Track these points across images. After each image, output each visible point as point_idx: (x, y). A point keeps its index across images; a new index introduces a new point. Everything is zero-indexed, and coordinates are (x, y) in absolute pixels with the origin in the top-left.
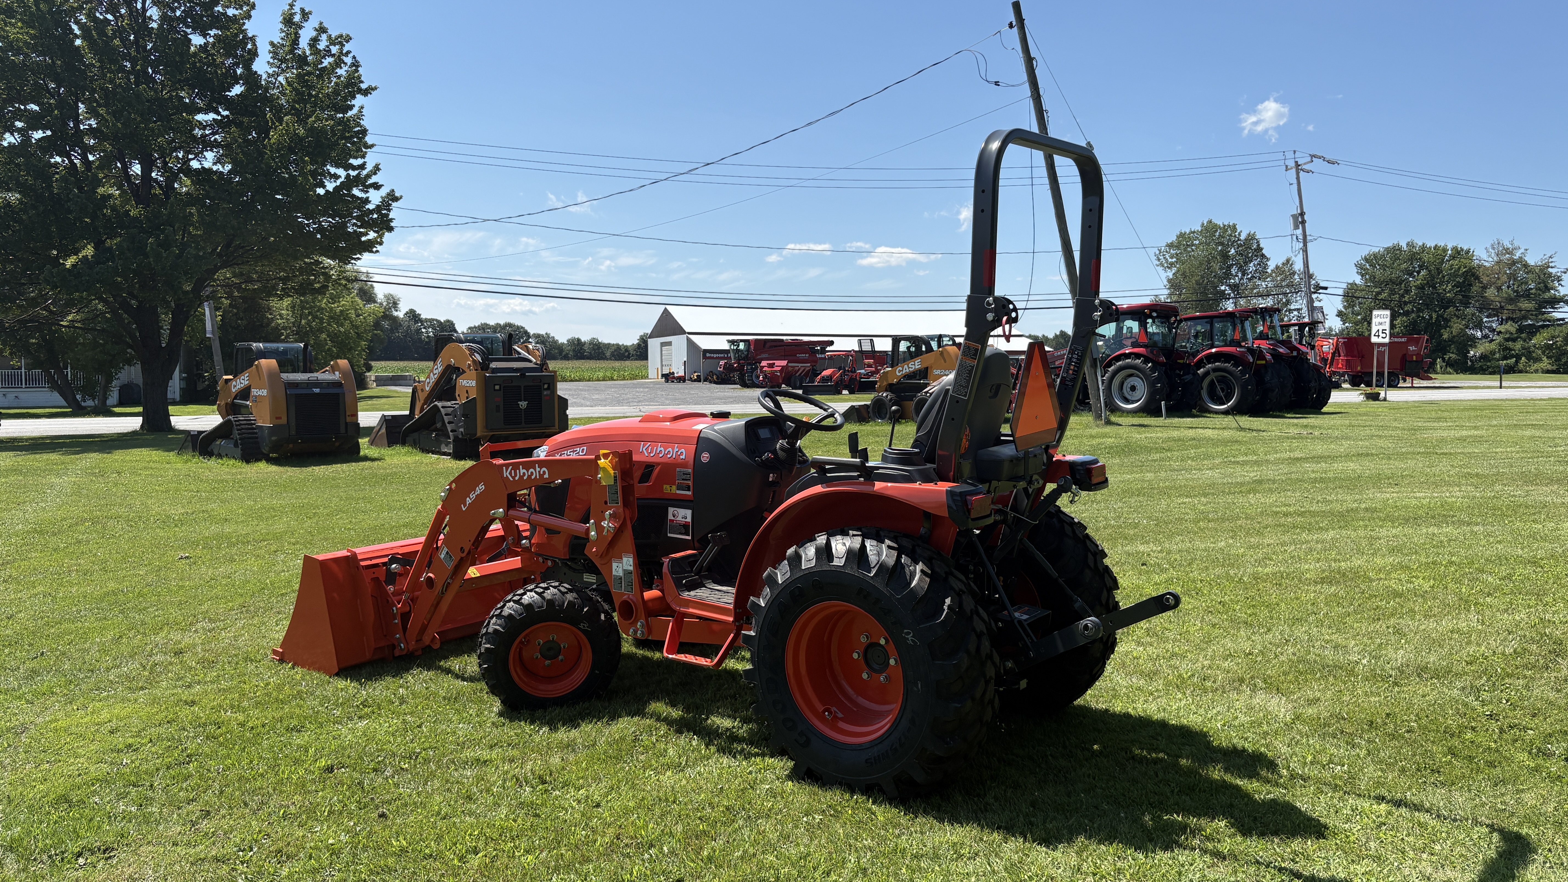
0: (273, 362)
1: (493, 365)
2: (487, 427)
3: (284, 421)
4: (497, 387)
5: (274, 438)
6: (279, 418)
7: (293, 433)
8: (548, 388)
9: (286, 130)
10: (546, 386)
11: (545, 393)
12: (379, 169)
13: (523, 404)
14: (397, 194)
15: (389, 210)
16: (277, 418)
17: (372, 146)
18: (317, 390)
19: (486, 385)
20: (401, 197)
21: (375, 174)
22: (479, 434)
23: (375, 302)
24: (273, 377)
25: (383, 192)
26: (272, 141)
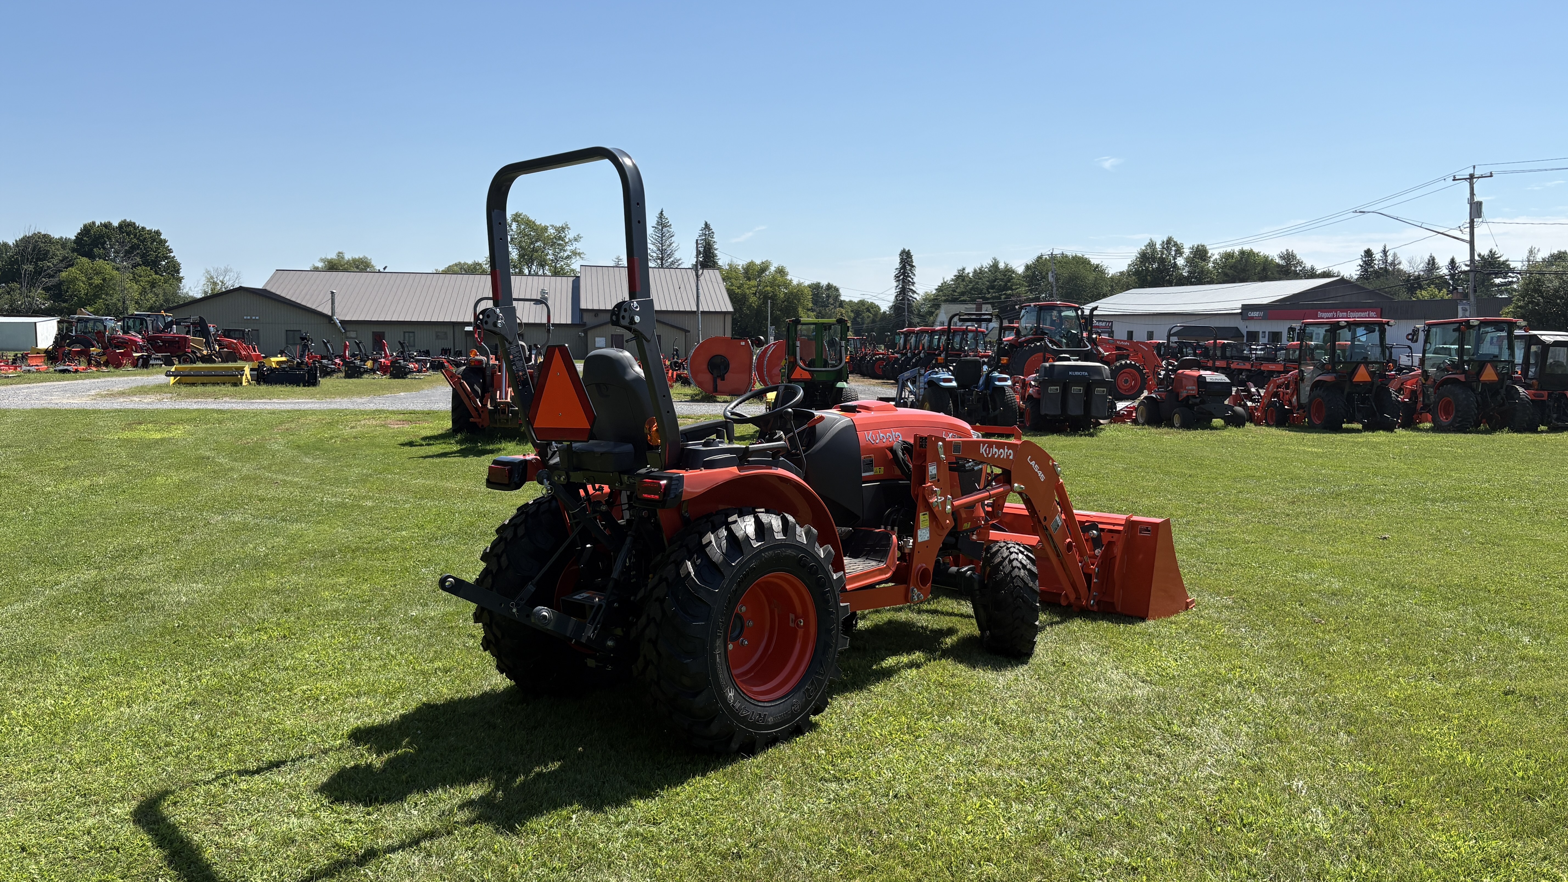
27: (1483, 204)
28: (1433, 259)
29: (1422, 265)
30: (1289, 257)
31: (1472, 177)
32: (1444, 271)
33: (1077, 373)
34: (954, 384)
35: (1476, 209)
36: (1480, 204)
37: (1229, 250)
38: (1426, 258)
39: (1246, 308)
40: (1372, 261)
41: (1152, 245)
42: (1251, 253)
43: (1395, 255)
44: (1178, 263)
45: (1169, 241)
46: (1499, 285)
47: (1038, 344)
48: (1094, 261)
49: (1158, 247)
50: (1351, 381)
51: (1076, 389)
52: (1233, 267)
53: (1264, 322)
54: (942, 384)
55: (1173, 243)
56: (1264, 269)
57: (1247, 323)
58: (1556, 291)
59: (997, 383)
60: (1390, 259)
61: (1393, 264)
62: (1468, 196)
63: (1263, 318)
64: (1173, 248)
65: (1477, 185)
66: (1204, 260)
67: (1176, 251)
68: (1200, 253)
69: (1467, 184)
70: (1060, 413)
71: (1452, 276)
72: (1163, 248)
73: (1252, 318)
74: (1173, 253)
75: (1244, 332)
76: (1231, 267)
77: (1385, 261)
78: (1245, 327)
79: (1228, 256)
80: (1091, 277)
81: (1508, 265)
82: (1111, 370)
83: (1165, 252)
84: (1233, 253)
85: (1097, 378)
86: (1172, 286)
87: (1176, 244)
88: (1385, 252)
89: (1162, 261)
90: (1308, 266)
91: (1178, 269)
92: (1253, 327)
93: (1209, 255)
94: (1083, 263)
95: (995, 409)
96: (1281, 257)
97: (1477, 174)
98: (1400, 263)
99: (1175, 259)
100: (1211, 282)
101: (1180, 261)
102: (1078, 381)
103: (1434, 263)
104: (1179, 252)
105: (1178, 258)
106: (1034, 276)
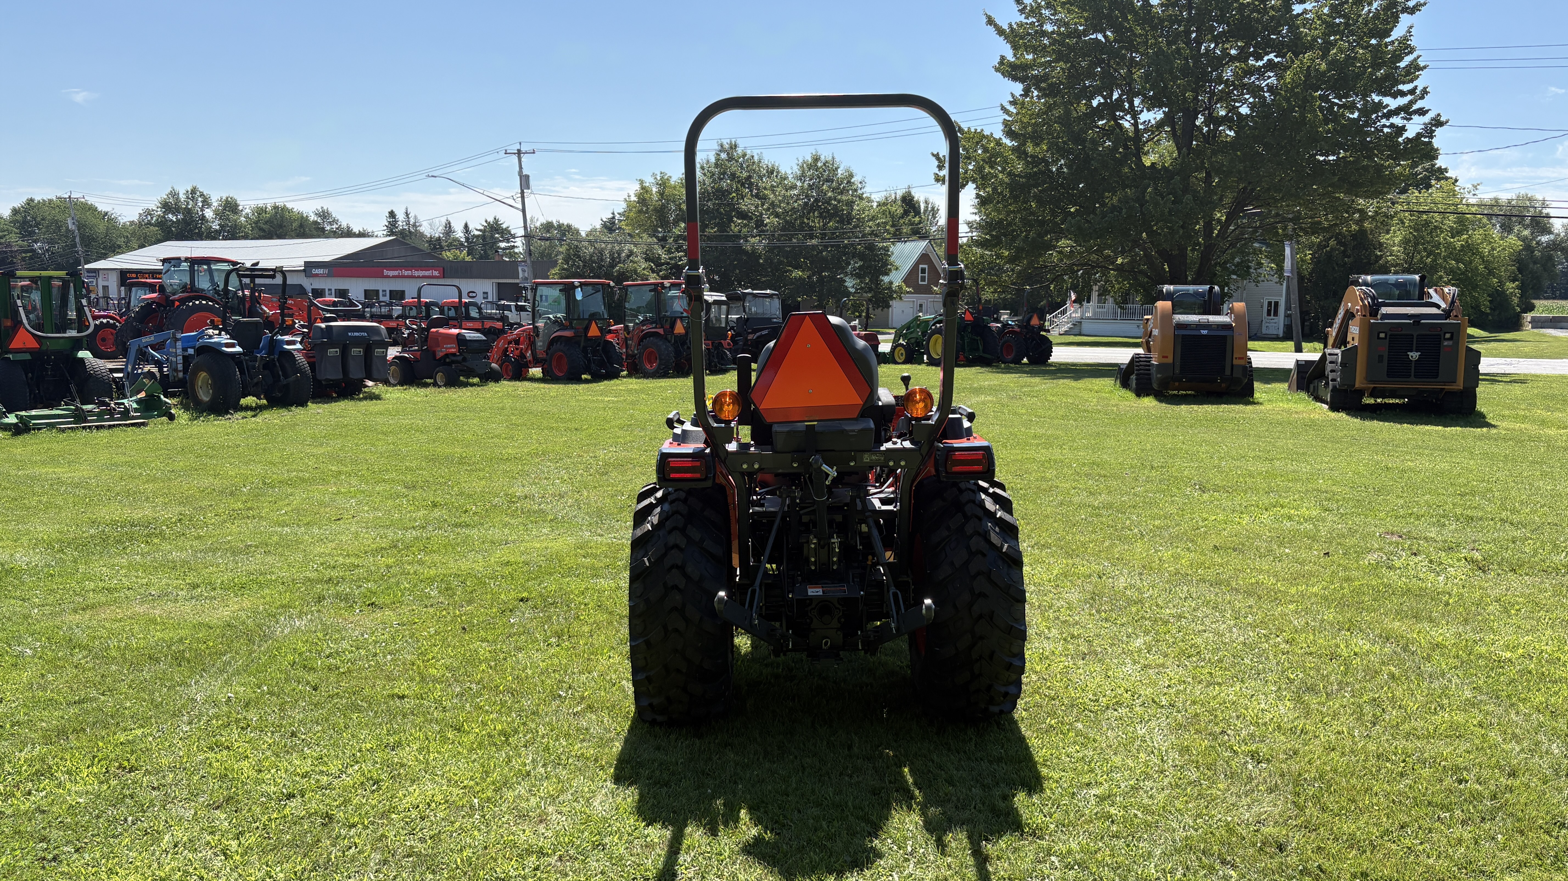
0: (1169, 303)
1: (1384, 310)
2: (1369, 379)
3: (1170, 360)
4: (1382, 335)
5: (1159, 376)
6: (1167, 357)
7: (1177, 371)
8: (1451, 339)
9: (1301, 68)
10: (1448, 336)
11: (1446, 343)
12: (1427, 93)
13: (1414, 355)
14: (1443, 119)
15: (1432, 137)
16: (1164, 357)
17: (1425, 67)
18: (1204, 332)
19: (1371, 332)
20: (1447, 122)
21: (1422, 98)
22: (1358, 385)
23: (1550, 232)
24: (1166, 318)
25: (1427, 119)
26: (1288, 80)
27: (531, 178)
28: (449, 223)
29: (441, 228)
30: (324, 215)
31: (519, 153)
32: (459, 234)
33: (356, 334)
34: (238, 349)
35: (525, 182)
36: (527, 177)
37: (261, 203)
38: (443, 221)
39: (309, 265)
40: (396, 222)
41: (174, 194)
42: (284, 209)
43: (415, 217)
44: (207, 215)
45: (194, 191)
46: (504, 249)
47: (197, 302)
48: (102, 208)
49: (182, 197)
50: (586, 335)
51: (356, 351)
52: (268, 222)
53: (329, 280)
54: (224, 349)
55: (198, 193)
56: (301, 226)
57: (311, 280)
58: (591, 256)
59: (286, 347)
60: (412, 221)
61: (414, 225)
62: (518, 169)
63: (329, 275)
64: (200, 199)
65: (524, 158)
66: (236, 213)
67: (203, 202)
68: (230, 206)
69: (515, 158)
70: (341, 377)
71: (467, 239)
72: (188, 198)
73: (317, 275)
74: (200, 204)
75: (309, 288)
76: (266, 223)
77: (408, 224)
78: (309, 285)
79: (261, 211)
80: (101, 228)
81: (509, 232)
82: (387, 328)
83: (191, 202)
84: (266, 208)
85: (377, 338)
86: (202, 240)
87: (202, 195)
88: (407, 214)
89: (188, 212)
90: (344, 225)
91: (207, 221)
92: (318, 284)
93: (240, 208)
94: (89, 209)
95: (286, 376)
96: (316, 214)
97: (523, 149)
98: (420, 226)
99: (202, 210)
100: (246, 237)
101: (209, 214)
102: (357, 342)
103: (450, 226)
104: (206, 203)
105: (207, 210)
106: (25, 222)
